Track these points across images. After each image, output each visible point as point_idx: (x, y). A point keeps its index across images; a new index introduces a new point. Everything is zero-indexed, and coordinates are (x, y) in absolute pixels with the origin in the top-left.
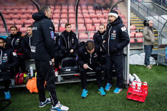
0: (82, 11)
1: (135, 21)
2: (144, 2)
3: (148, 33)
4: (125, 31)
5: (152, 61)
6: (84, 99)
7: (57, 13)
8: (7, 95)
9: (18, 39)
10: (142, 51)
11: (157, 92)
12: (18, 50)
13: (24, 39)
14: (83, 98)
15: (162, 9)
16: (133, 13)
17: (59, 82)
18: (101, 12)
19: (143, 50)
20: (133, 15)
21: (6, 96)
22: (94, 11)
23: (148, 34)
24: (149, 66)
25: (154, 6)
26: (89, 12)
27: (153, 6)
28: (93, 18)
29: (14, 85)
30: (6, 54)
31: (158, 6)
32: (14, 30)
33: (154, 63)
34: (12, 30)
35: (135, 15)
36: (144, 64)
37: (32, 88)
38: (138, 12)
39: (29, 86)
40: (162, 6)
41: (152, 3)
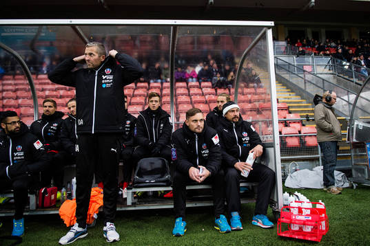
0: (189, 92)
2: (316, 73)
3: (326, 115)
5: (340, 181)
6: (179, 238)
7: (140, 96)
8: (18, 227)
9: (56, 125)
10: (317, 163)
11: (350, 228)
12: (54, 143)
13: (65, 124)
14: (178, 235)
15: (356, 83)
16: (294, 94)
17: (129, 206)
18: (227, 91)
19: (320, 160)
20: (295, 97)
21: (15, 228)
22: (213, 91)
23: (326, 117)
24: (334, 188)
25: (338, 81)
26: (203, 93)
27: (336, 80)
28: (210, 102)
29: (34, 208)
30: (20, 147)
31: (346, 79)
32: (50, 107)
33: (347, 185)
34: (46, 107)
35: (299, 97)
36: (323, 187)
37: (70, 216)
38: (304, 91)
39: (65, 212)
40: (355, 80)
41: (332, 74)
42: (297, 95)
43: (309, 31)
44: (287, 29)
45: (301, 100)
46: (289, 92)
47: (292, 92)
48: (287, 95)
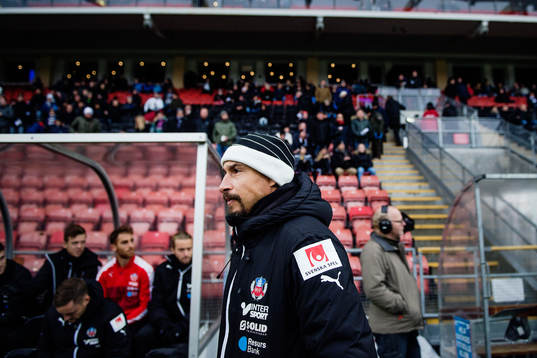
1: (427, 211)
2: (476, 147)
4: (329, 273)
16: (427, 184)
20: (427, 191)
25: (512, 159)
27: (508, 159)
31: (523, 158)
41: (504, 148)
42: (431, 188)
43: (488, 68)
44: (450, 66)
45: (431, 199)
46: (420, 181)
47: (426, 181)
48: (415, 187)
